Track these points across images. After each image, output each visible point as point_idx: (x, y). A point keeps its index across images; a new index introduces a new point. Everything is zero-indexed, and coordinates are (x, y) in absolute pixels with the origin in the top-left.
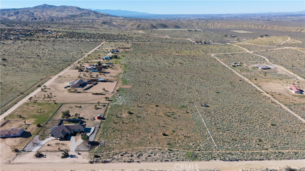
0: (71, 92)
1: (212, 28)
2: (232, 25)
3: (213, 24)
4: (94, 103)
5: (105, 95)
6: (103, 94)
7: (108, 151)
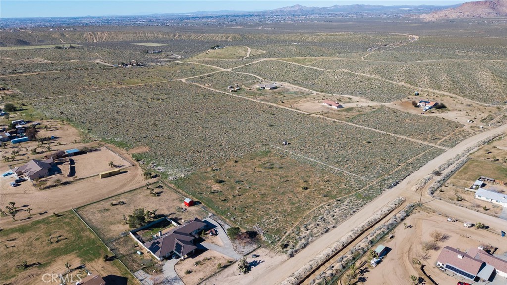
0: (48, 188)
1: (95, 41)
2: (127, 35)
3: (94, 34)
4: (135, 190)
5: (127, 172)
6: (121, 171)
7: (283, 234)
